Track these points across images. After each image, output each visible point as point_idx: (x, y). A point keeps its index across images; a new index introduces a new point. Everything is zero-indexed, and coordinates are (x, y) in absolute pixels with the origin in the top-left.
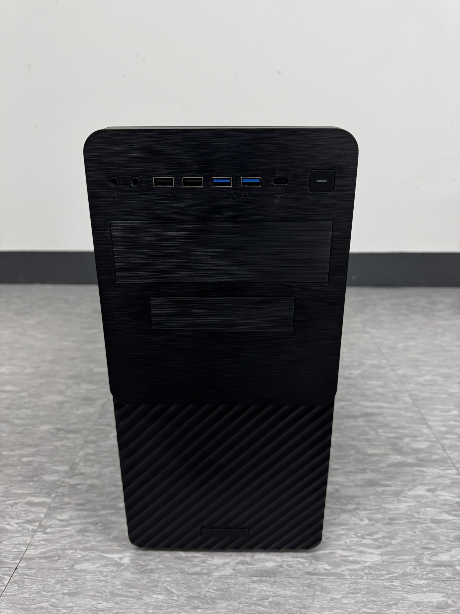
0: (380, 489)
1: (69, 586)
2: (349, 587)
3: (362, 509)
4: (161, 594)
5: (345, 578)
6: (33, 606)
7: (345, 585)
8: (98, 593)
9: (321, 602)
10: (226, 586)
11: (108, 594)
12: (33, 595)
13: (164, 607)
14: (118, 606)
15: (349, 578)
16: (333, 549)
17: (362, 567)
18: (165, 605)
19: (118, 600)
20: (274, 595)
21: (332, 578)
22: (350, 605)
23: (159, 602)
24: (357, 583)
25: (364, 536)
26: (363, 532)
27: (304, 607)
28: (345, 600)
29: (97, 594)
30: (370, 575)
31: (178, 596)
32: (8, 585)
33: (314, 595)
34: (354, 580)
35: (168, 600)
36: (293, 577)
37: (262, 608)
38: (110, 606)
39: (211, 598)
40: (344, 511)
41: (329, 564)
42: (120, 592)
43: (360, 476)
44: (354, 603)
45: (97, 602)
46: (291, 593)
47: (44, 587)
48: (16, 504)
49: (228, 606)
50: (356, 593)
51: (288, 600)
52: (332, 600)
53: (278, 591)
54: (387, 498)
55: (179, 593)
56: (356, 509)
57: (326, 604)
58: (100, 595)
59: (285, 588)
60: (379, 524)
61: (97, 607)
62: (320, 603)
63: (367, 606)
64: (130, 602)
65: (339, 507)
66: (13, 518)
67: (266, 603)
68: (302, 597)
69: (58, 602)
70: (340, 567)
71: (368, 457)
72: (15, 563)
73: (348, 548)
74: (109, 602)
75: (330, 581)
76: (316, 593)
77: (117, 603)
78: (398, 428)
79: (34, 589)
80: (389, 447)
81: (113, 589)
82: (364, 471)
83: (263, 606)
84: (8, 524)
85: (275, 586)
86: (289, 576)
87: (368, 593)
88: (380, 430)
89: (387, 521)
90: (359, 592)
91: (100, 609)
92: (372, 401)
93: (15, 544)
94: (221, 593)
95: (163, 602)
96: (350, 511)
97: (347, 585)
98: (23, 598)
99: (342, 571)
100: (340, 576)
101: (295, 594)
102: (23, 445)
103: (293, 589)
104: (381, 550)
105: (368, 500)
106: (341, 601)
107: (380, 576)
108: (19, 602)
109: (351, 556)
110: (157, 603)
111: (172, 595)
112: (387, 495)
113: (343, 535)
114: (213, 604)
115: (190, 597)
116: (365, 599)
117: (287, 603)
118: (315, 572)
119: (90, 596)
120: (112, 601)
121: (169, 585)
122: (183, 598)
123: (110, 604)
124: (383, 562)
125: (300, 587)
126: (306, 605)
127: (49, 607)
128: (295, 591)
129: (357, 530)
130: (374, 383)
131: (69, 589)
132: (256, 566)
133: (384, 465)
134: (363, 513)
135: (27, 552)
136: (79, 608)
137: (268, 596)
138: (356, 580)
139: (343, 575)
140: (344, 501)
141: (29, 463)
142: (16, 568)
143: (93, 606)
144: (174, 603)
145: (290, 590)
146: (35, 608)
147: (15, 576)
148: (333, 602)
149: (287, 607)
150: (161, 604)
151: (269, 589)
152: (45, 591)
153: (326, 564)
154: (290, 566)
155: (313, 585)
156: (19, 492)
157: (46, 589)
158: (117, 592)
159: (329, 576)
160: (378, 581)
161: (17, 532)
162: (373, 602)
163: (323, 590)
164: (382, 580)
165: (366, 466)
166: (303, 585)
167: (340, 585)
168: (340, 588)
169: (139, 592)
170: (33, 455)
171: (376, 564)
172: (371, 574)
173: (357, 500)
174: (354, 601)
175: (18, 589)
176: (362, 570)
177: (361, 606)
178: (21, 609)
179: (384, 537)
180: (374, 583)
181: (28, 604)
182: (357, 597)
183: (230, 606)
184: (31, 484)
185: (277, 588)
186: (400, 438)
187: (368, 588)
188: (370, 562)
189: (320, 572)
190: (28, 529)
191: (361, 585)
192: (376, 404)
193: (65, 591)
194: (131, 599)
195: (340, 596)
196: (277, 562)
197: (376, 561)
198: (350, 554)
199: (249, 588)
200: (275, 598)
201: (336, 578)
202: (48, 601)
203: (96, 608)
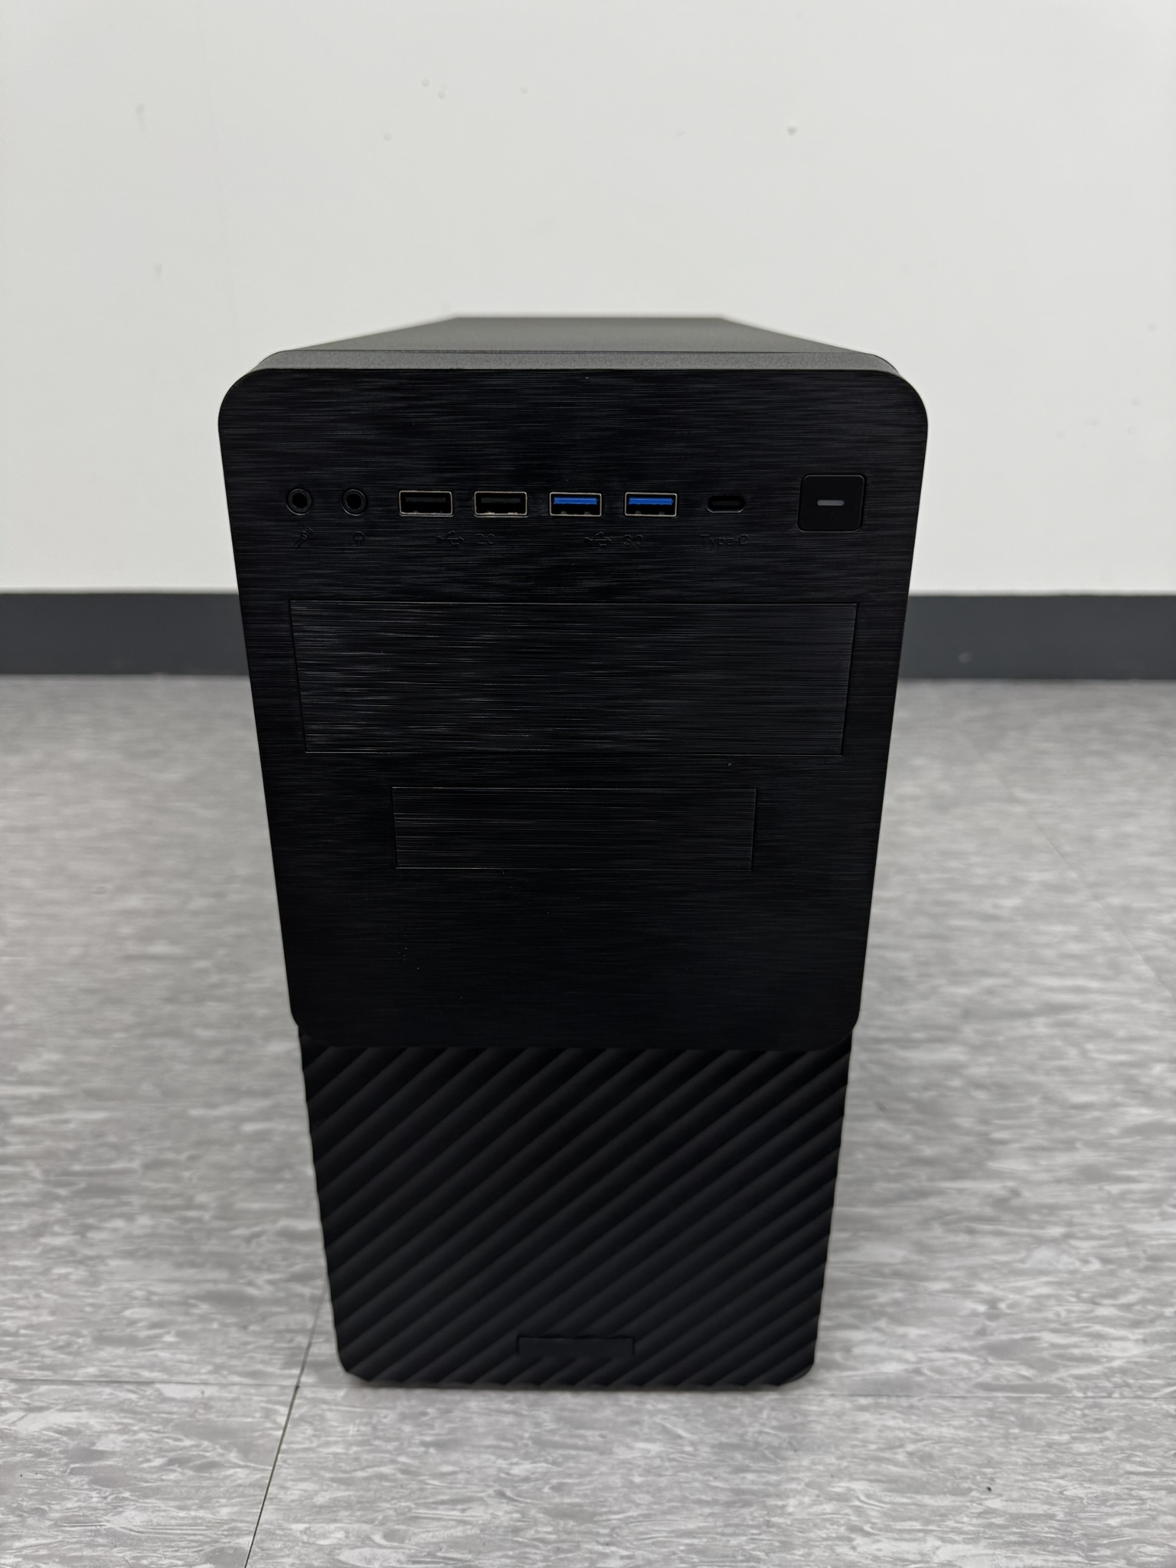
0: (1115, 1189)
1: (432, 1427)
2: (1084, 1416)
3: (1081, 1235)
4: (652, 1441)
5: (1070, 1395)
6: (360, 1474)
7: (1073, 1413)
8: (505, 1439)
9: (1025, 1451)
10: (799, 1420)
11: (530, 1442)
12: (355, 1449)
13: (667, 1469)
14: (561, 1469)
15: (1080, 1395)
16: (1031, 1331)
17: (1106, 1370)
18: (667, 1464)
19: (555, 1456)
20: (914, 1437)
21: (1041, 1397)
22: (1093, 1456)
23: (654, 1457)
24: (1101, 1407)
25: (1097, 1300)
26: (1094, 1290)
27: (990, 1463)
28: (1081, 1446)
29: (504, 1444)
30: (1126, 1389)
31: (693, 1444)
32: (289, 1425)
33: (1006, 1436)
34: (1091, 1400)
35: (672, 1453)
36: (950, 1395)
37: (893, 1469)
38: (540, 1470)
39: (770, 1447)
40: (1041, 1241)
41: (1029, 1365)
42: (556, 1438)
43: (1062, 1159)
44: (1103, 1451)
45: (508, 1462)
46: (953, 1431)
47: (374, 1428)
48: (258, 1235)
49: (814, 1463)
50: (1101, 1429)
51: (950, 1448)
52: (1050, 1445)
53: (922, 1429)
54: (1136, 1208)
55: (695, 1438)
56: (1067, 1236)
57: (1039, 1454)
58: (510, 1445)
59: (938, 1421)
60: (1128, 1271)
61: (512, 1472)
62: (1025, 1455)
63: (1134, 1459)
64: (584, 1460)
65: (1025, 1231)
66: (257, 1269)
67: (901, 1457)
68: (980, 1442)
69: (416, 1462)
70: (1055, 1370)
71: (1073, 1112)
72: (291, 1377)
73: (1065, 1328)
74: (537, 1459)
75: (1039, 1404)
76: (1011, 1431)
77: (555, 1463)
78: (1132, 1039)
79: (353, 1436)
80: (1119, 1087)
81: (537, 1430)
82: (1069, 1145)
83: (896, 1463)
84: (250, 1284)
85: (914, 1418)
86: (941, 1394)
87: (1128, 1429)
88: (1090, 1046)
89: (1143, 1264)
90: (1107, 1426)
91: (518, 1476)
92: (1060, 975)
93: (279, 1332)
94: (791, 1434)
95: (662, 1459)
96: (1054, 1242)
97: (1079, 1413)
98: (331, 1456)
99: (1062, 1379)
100: (1057, 1391)
101: (962, 1434)
102: (234, 1093)
103: (956, 1423)
104: (1142, 1331)
105: (1093, 1215)
106: (1070, 1448)
107: (1150, 1390)
108: (326, 1464)
109: (1075, 1346)
110: (648, 1461)
111: (680, 1441)
112: (1135, 1201)
113: (1048, 1297)
114: (779, 1461)
115: (722, 1446)
116: (1125, 1443)
117: (950, 1455)
118: (998, 1383)
119: (488, 1447)
120: (542, 1459)
121: (667, 1419)
122: (708, 1449)
123: (539, 1465)
124: (1151, 1357)
125: (971, 1419)
126: (992, 1458)
127: (400, 1476)
128: (960, 1428)
129: (1078, 1286)
130: (1058, 928)
131: (434, 1432)
132: (860, 1373)
133: (1113, 1131)
134: (1085, 1246)
135: (314, 1350)
136: (469, 1476)
137: (900, 1439)
138: (1097, 1400)
139: (1064, 1390)
140: (1035, 1217)
141: (261, 1137)
142: (297, 1387)
143: (500, 1470)
144: (687, 1459)
145: (948, 1425)
146: (367, 1479)
147: (300, 1406)
148: (1052, 1450)
149: (951, 1463)
150: (657, 1462)
151: (901, 1424)
152: (378, 1438)
153: (1021, 1364)
154: (939, 1371)
155: (1000, 1413)
156: (256, 1206)
157: (381, 1434)
158: (549, 1437)
159: (1034, 1392)
160: (1147, 1401)
161: (277, 1302)
162: (1144, 1448)
163: (1025, 1423)
164: (1156, 1399)
165: (1073, 1133)
166: (978, 1414)
167: (1062, 1412)
168: (1064, 1418)
169: (602, 1436)
170: (265, 1115)
171: (1136, 1363)
172: (1128, 1386)
173: (1065, 1215)
174: (1101, 1447)
175: (314, 1436)
176: (1108, 1375)
177: (1118, 1459)
178: (333, 1480)
179: (1144, 1301)
180: (1139, 1406)
181: (348, 1468)
182: (1106, 1438)
183: (819, 1464)
184: (279, 1187)
185: (917, 1421)
186: (1143, 1063)
187: (1128, 1418)
188: (1122, 1358)
189: (1010, 1383)
190: (301, 1296)
191: (1110, 1411)
192: (1069, 982)
193: (428, 1439)
194: (586, 1453)
195: (1065, 1438)
196: (906, 1361)
197: (1135, 1356)
198: (1074, 1340)
199: (854, 1423)
200: (919, 1445)
201: (1049, 1395)
202: (393, 1462)
203: (508, 1474)
